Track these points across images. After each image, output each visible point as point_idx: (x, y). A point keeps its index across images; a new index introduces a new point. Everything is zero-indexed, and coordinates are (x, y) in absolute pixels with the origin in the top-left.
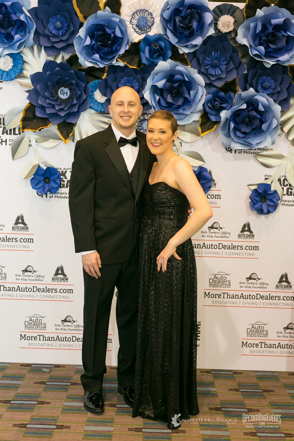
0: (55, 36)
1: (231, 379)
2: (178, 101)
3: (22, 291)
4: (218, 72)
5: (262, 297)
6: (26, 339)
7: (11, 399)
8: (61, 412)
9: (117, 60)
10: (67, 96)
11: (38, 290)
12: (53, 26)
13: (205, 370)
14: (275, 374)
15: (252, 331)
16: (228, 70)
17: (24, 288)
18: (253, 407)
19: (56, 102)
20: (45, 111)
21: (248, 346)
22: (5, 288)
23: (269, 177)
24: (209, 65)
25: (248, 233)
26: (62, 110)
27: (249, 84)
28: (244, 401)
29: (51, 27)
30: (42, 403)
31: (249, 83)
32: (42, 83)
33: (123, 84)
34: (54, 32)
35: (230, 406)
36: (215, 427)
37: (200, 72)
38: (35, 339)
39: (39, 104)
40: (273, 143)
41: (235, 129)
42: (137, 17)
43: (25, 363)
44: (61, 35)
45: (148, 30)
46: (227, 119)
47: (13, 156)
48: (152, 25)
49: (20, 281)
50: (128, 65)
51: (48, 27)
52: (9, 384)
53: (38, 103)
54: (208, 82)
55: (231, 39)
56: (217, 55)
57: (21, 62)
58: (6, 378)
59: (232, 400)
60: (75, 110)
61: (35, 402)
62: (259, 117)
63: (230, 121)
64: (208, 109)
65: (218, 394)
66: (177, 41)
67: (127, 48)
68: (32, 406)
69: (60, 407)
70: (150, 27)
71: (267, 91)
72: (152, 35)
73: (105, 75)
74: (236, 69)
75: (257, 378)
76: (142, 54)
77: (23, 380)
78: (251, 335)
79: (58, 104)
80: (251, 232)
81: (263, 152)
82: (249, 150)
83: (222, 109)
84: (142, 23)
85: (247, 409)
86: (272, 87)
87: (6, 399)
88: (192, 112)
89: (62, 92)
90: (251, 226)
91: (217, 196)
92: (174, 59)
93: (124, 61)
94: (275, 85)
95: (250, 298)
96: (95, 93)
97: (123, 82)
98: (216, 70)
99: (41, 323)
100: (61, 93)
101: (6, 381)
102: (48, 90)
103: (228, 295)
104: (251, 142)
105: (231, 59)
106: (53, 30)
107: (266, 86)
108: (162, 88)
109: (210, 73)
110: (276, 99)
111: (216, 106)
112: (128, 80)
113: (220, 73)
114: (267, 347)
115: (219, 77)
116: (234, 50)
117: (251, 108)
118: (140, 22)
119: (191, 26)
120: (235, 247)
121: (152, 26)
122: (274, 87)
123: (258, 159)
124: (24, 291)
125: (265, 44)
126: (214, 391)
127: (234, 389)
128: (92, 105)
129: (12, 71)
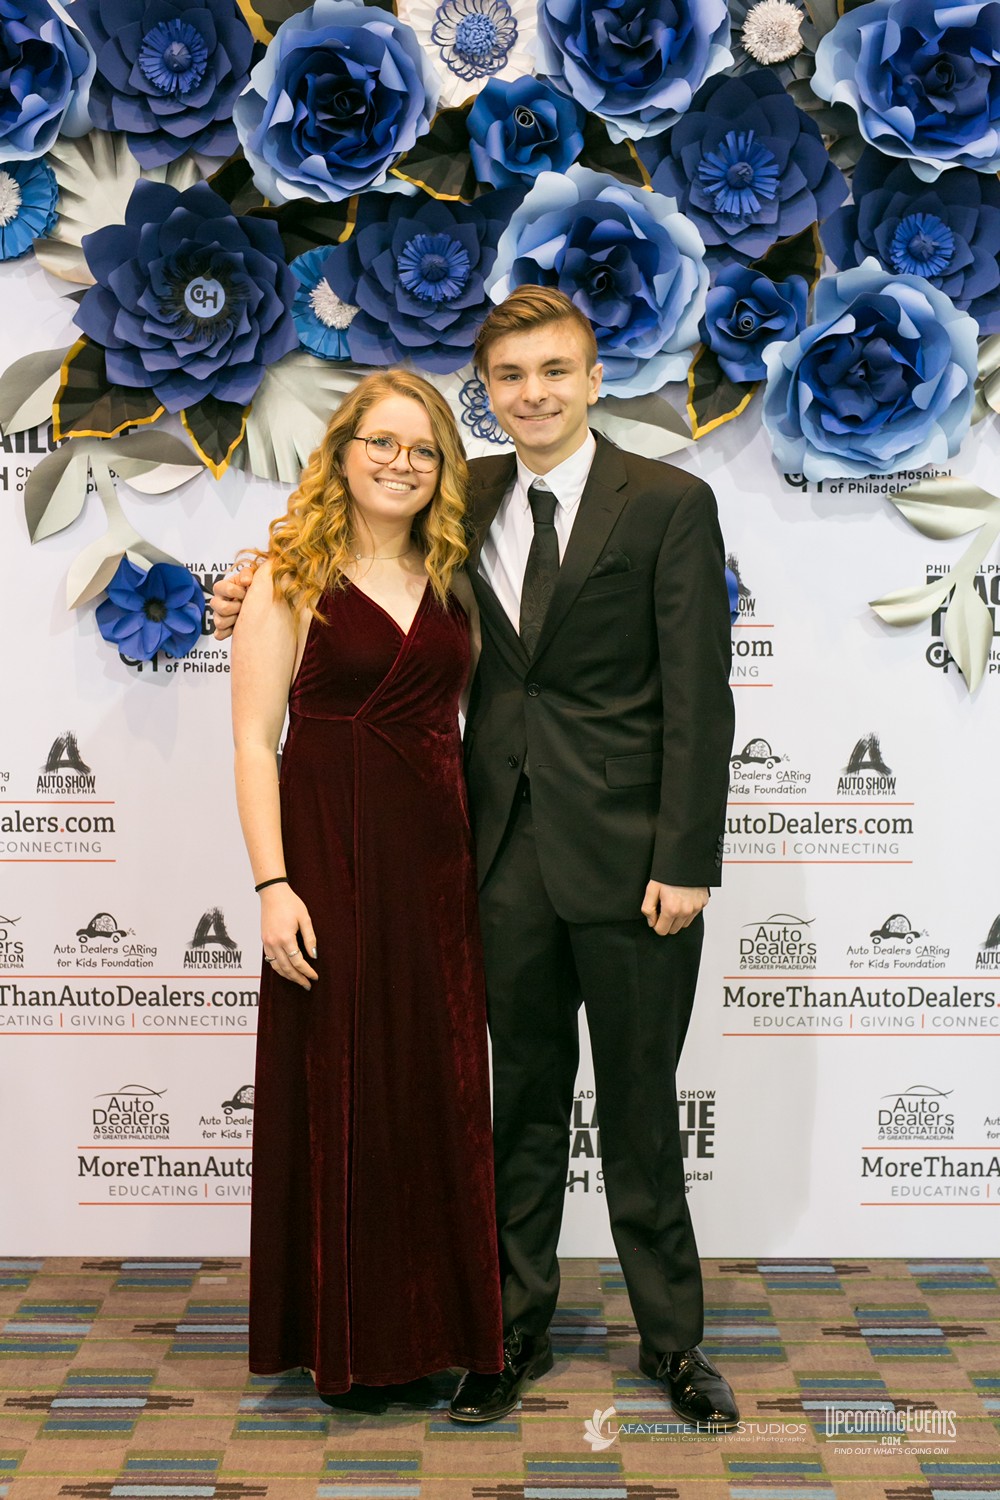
0: (166, 96)
1: (827, 1293)
2: (609, 314)
3: (80, 1004)
4: (750, 204)
5: (928, 1000)
6: (100, 1171)
7: (53, 1392)
8: (230, 1434)
9: (389, 176)
10: (215, 306)
11: (137, 998)
12: (158, 61)
13: (733, 1263)
14: (983, 1269)
15: (896, 1120)
16: (786, 197)
17: (87, 993)
18: (913, 1391)
19: (179, 332)
20: (140, 363)
21: (883, 1172)
22: (19, 996)
23: (942, 574)
24: (716, 182)
25: (873, 773)
26: (199, 357)
27: (861, 243)
28: (880, 1372)
29: (151, 64)
30: (163, 1403)
31: (863, 241)
32: (127, 265)
33: (413, 257)
34: (162, 80)
35: (831, 1392)
36: (783, 1473)
37: (685, 208)
38: (133, 1172)
39: (118, 341)
40: (953, 452)
41: (818, 406)
42: (457, 19)
43: (99, 1258)
44: (186, 89)
45: (495, 64)
46: (787, 373)
47: (33, 525)
48: (512, 44)
49: (73, 969)
50: (430, 191)
51: (139, 65)
52: (46, 1336)
53: (113, 336)
54: (717, 241)
55: (793, 85)
56: (746, 145)
57: (50, 193)
58: (32, 1315)
59: (836, 1370)
60: (247, 355)
61: (138, 1400)
62: (900, 360)
63: (797, 378)
64: (715, 339)
65: (787, 1347)
66: (602, 97)
67: (425, 129)
68: (128, 1417)
69: (227, 1417)
70: (503, 54)
71: (925, 265)
72: (512, 81)
73: (350, 227)
74: (814, 191)
75: (921, 1285)
76: (477, 148)
77: (92, 1322)
78: (892, 1134)
79: (186, 335)
80: (882, 768)
81: (918, 483)
82: (870, 481)
83: (769, 336)
84: (474, 39)
85: (891, 1401)
86: (944, 252)
87: (36, 1392)
88: (661, 352)
89: (199, 294)
90: (882, 748)
91: (759, 646)
92: (591, 163)
93: (414, 176)
94: (954, 244)
95: (888, 1003)
96: (315, 293)
97: (411, 249)
98: (744, 198)
99: (150, 1114)
100: (196, 296)
101: (34, 1325)
102: (147, 291)
103: (807, 995)
104: (876, 452)
105: (795, 155)
106: (159, 72)
107: (924, 248)
108: (554, 269)
109: (722, 211)
110: (957, 294)
111: (744, 327)
112: (431, 245)
113: (757, 206)
114: (952, 1175)
115: (755, 221)
116: (806, 125)
117: (871, 330)
118: (467, 36)
119: (651, 44)
120: (828, 823)
121: (508, 48)
122: (950, 252)
123: (902, 508)
124: (87, 1003)
125: (915, 101)
126: (772, 1339)
127: (843, 1328)
128: (304, 337)
129: (16, 227)
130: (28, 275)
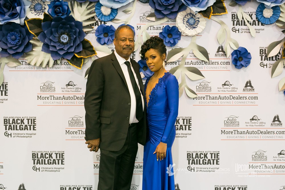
17: (279, 166)
47: (272, 75)
49: (277, 161)
57: (279, 12)
129: (271, 18)
130: (272, 27)
